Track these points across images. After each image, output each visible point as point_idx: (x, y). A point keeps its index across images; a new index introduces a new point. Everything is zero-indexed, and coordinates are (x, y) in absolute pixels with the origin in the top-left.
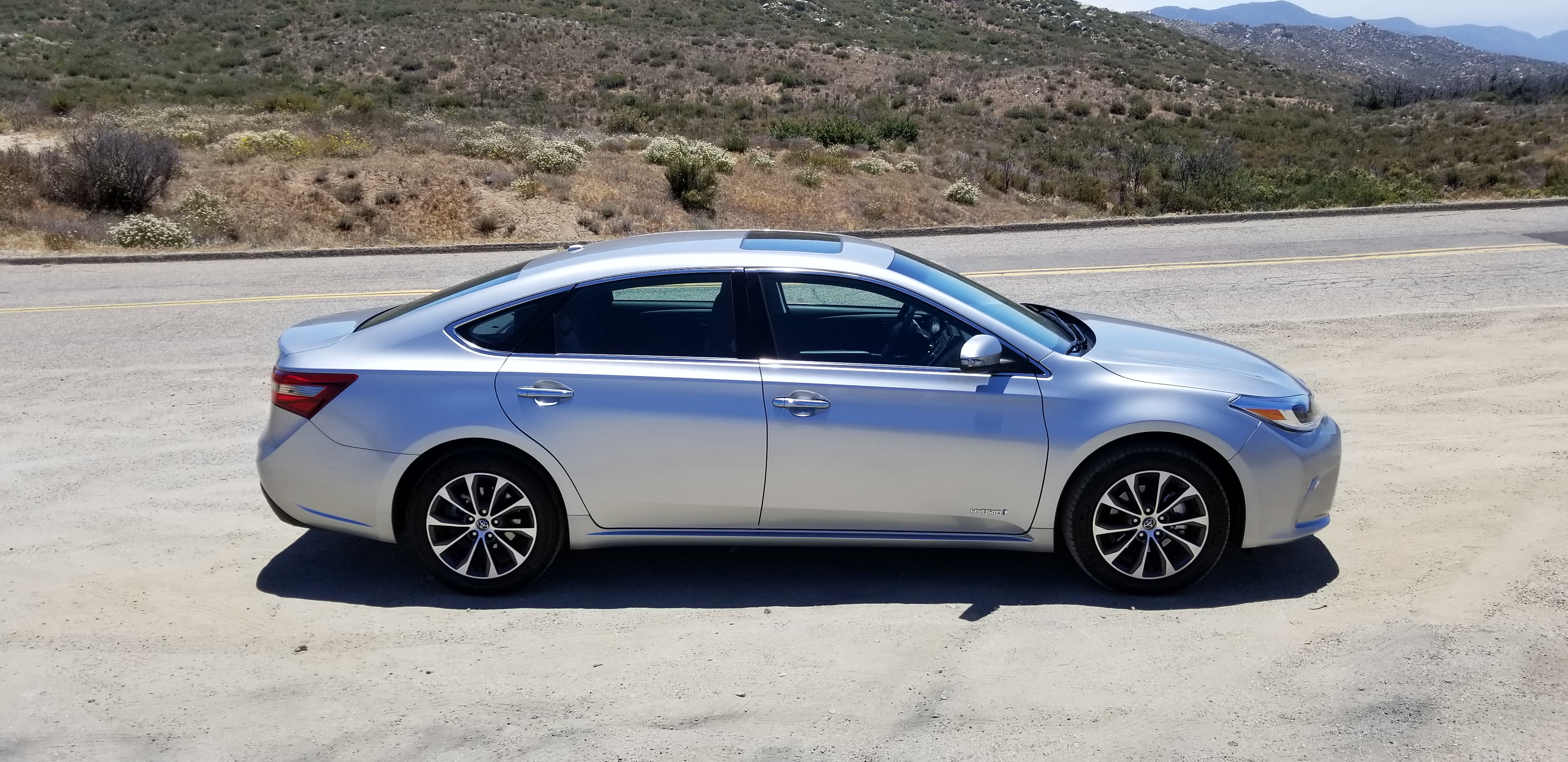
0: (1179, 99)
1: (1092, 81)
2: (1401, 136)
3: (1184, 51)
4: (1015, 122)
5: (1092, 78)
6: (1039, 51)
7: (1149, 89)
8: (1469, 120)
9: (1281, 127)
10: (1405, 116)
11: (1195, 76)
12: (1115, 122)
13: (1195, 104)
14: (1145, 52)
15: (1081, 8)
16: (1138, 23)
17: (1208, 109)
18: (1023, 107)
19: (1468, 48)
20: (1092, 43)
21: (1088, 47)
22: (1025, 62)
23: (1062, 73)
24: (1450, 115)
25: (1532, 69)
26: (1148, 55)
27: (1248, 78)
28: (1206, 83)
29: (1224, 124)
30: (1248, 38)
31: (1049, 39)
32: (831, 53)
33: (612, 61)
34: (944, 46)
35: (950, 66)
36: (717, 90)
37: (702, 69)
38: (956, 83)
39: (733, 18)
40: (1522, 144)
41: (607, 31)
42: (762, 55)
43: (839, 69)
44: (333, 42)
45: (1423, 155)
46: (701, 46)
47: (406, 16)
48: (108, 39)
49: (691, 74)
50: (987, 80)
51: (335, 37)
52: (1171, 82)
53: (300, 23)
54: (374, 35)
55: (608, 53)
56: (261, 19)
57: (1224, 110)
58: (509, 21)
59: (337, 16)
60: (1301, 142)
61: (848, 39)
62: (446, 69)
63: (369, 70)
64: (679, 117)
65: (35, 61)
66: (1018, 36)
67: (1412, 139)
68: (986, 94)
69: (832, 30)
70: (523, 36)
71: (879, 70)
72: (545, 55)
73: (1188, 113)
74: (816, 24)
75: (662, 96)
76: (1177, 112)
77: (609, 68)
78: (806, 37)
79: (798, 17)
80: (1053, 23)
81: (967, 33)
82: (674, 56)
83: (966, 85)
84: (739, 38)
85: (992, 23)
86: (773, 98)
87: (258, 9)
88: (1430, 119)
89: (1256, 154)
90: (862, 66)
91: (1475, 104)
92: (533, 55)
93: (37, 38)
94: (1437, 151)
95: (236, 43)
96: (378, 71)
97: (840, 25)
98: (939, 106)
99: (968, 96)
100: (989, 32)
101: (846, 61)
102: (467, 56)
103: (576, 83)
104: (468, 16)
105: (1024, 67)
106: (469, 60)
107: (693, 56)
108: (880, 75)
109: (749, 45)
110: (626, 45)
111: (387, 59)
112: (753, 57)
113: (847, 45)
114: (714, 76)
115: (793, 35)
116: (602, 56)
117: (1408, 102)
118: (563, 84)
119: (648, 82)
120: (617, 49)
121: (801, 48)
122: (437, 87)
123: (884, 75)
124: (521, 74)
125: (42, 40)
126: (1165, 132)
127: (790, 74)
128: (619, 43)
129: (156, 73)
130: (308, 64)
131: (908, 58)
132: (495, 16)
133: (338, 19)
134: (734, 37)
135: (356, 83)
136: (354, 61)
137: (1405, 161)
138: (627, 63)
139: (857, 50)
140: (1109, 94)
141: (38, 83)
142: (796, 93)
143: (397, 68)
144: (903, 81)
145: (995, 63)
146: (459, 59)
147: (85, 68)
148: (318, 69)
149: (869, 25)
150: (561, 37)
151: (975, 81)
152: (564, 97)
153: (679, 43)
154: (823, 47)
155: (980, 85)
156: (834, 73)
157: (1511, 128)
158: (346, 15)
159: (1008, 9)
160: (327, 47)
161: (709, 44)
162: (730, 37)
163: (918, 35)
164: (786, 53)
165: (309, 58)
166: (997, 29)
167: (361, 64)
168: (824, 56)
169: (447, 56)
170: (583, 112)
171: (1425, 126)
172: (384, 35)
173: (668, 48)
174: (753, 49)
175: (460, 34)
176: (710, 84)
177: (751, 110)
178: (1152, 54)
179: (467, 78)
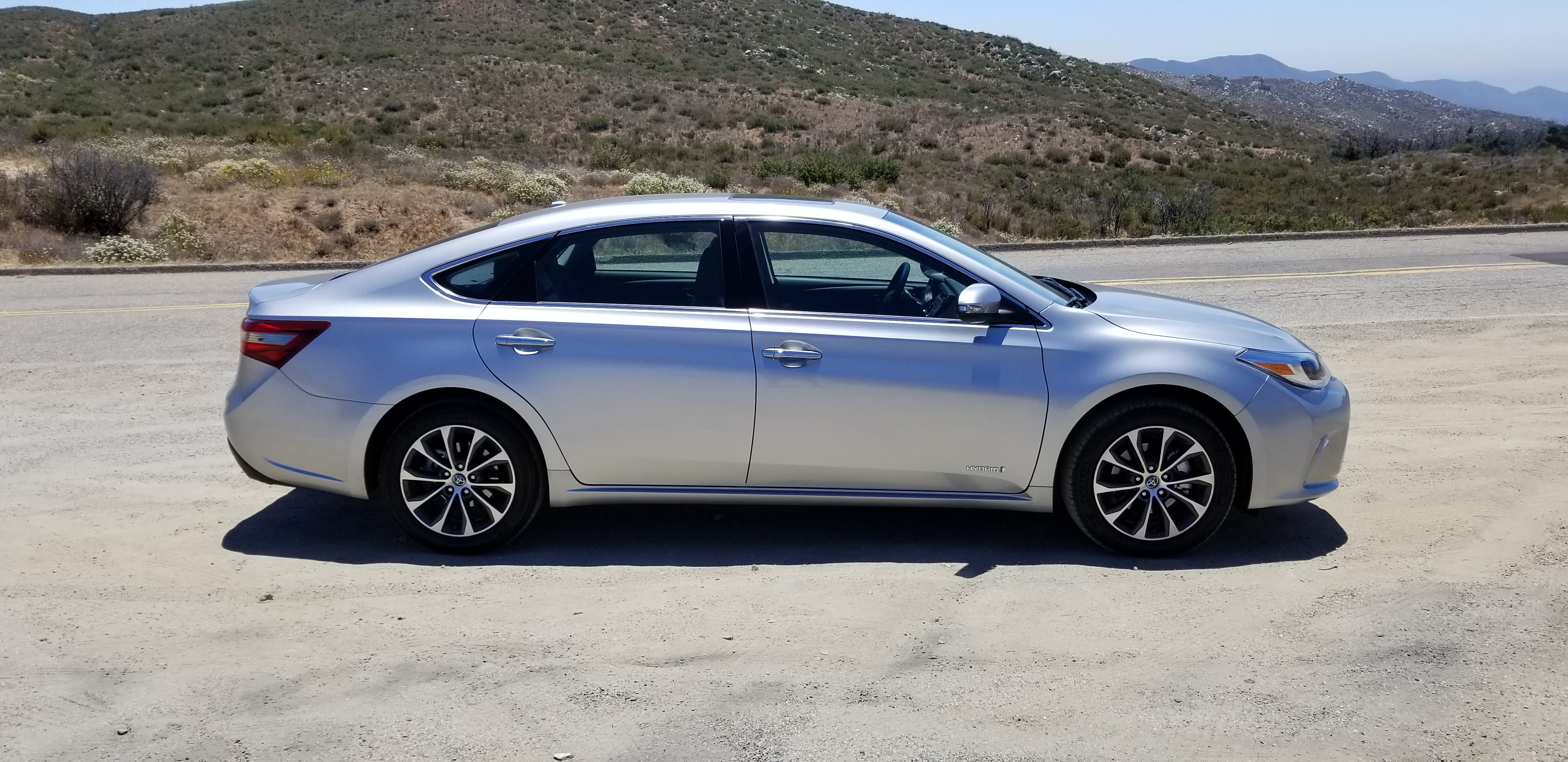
0: (1158, 147)
1: (1071, 129)
2: (1379, 186)
3: (1163, 101)
4: (994, 168)
5: (1072, 126)
6: (1019, 100)
7: (1128, 137)
8: (1447, 170)
9: (1259, 175)
10: (1383, 166)
11: (1173, 126)
12: (1094, 170)
13: (1174, 153)
14: (1124, 102)
15: (1061, 58)
16: (1117, 74)
17: (1186, 158)
18: (1002, 154)
19: (1446, 103)
20: (1071, 93)
21: (1068, 96)
22: (1005, 110)
23: (1041, 121)
24: (1427, 166)
25: (1508, 124)
26: (1128, 105)
27: (1226, 128)
28: (1184, 133)
29: (1203, 172)
30: (1227, 90)
31: (1028, 88)
32: (813, 99)
33: (594, 105)
34: (924, 94)
35: (931, 113)
36: (698, 134)
37: (684, 113)
38: (937, 129)
39: (715, 64)
40: (1499, 193)
41: (589, 75)
42: (744, 100)
43: (820, 115)
44: (316, 83)
45: (1402, 203)
46: (683, 91)
47: (389, 58)
48: (91, 78)
49: (673, 118)
50: (967, 127)
51: (318, 78)
52: (1150, 131)
53: (283, 64)
54: (357, 76)
55: (590, 96)
56: (244, 60)
57: (1202, 158)
58: (492, 64)
59: (320, 57)
60: (1280, 191)
61: (830, 86)
62: (429, 111)
63: (351, 111)
64: (660, 159)
65: (17, 98)
66: (999, 86)
67: (1390, 189)
68: (966, 141)
69: (814, 77)
70: (506, 79)
71: (860, 116)
72: (527, 98)
73: (1167, 161)
74: (798, 71)
75: (643, 140)
76: (1156, 160)
77: (591, 112)
78: (788, 83)
79: (780, 64)
80: (1033, 73)
81: (947, 82)
82: (656, 100)
83: (946, 132)
84: (721, 83)
85: (973, 72)
86: (754, 143)
87: (241, 50)
88: (1407, 169)
89: (1235, 202)
90: (844, 113)
91: (1451, 155)
92: (515, 97)
93: (20, 76)
94: (1415, 200)
95: (219, 83)
96: (361, 111)
97: (822, 72)
98: (919, 152)
99: (948, 142)
100: (969, 81)
101: (827, 107)
102: (449, 98)
103: (559, 125)
104: (451, 59)
105: (1004, 114)
106: (451, 102)
107: (675, 100)
108: (862, 121)
109: (731, 90)
110: (609, 89)
111: (369, 100)
112: (735, 102)
113: (828, 92)
114: (695, 120)
115: (774, 81)
116: (584, 99)
117: (1385, 154)
118: (545, 126)
119: (629, 125)
120: (599, 92)
121: (782, 94)
122: (419, 129)
123: (865, 121)
124: (503, 116)
125: (24, 77)
126: (1145, 179)
127: (772, 119)
128: (602, 87)
129: (138, 111)
130: (291, 104)
131: (889, 105)
132: (478, 59)
133: (321, 61)
134: (716, 83)
135: (337, 123)
136: (336, 102)
137: (1383, 208)
138: (610, 106)
139: (838, 97)
140: (1089, 142)
141: (20, 119)
142: (777, 137)
143: (379, 109)
144: (884, 127)
145: (975, 110)
146: (441, 101)
147: (67, 105)
148: (300, 109)
149: (851, 73)
150: (543, 80)
151: (956, 128)
152: (546, 140)
153: (661, 88)
154: (805, 94)
155: (960, 132)
156: (815, 119)
157: (1488, 178)
158: (329, 56)
159: (989, 59)
160: (310, 88)
161: (691, 89)
162: (712, 83)
163: (899, 83)
164: (767, 99)
165: (291, 99)
166: (977, 78)
167: (343, 105)
168: (806, 102)
169: (429, 98)
170: (565, 153)
171: (1403, 175)
172: (367, 77)
173: (650, 92)
174: (735, 94)
175: (443, 76)
176: (692, 128)
177: (733, 153)
178: (1132, 105)
179: (449, 120)
